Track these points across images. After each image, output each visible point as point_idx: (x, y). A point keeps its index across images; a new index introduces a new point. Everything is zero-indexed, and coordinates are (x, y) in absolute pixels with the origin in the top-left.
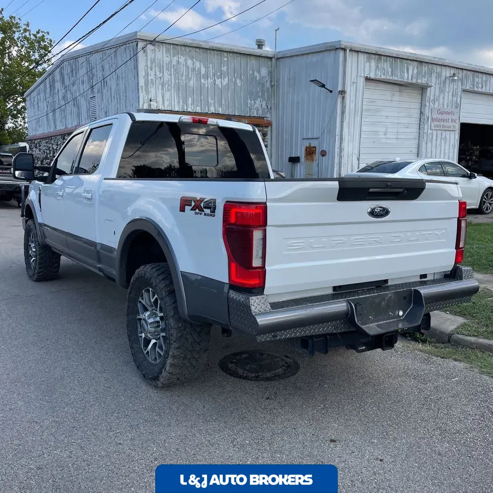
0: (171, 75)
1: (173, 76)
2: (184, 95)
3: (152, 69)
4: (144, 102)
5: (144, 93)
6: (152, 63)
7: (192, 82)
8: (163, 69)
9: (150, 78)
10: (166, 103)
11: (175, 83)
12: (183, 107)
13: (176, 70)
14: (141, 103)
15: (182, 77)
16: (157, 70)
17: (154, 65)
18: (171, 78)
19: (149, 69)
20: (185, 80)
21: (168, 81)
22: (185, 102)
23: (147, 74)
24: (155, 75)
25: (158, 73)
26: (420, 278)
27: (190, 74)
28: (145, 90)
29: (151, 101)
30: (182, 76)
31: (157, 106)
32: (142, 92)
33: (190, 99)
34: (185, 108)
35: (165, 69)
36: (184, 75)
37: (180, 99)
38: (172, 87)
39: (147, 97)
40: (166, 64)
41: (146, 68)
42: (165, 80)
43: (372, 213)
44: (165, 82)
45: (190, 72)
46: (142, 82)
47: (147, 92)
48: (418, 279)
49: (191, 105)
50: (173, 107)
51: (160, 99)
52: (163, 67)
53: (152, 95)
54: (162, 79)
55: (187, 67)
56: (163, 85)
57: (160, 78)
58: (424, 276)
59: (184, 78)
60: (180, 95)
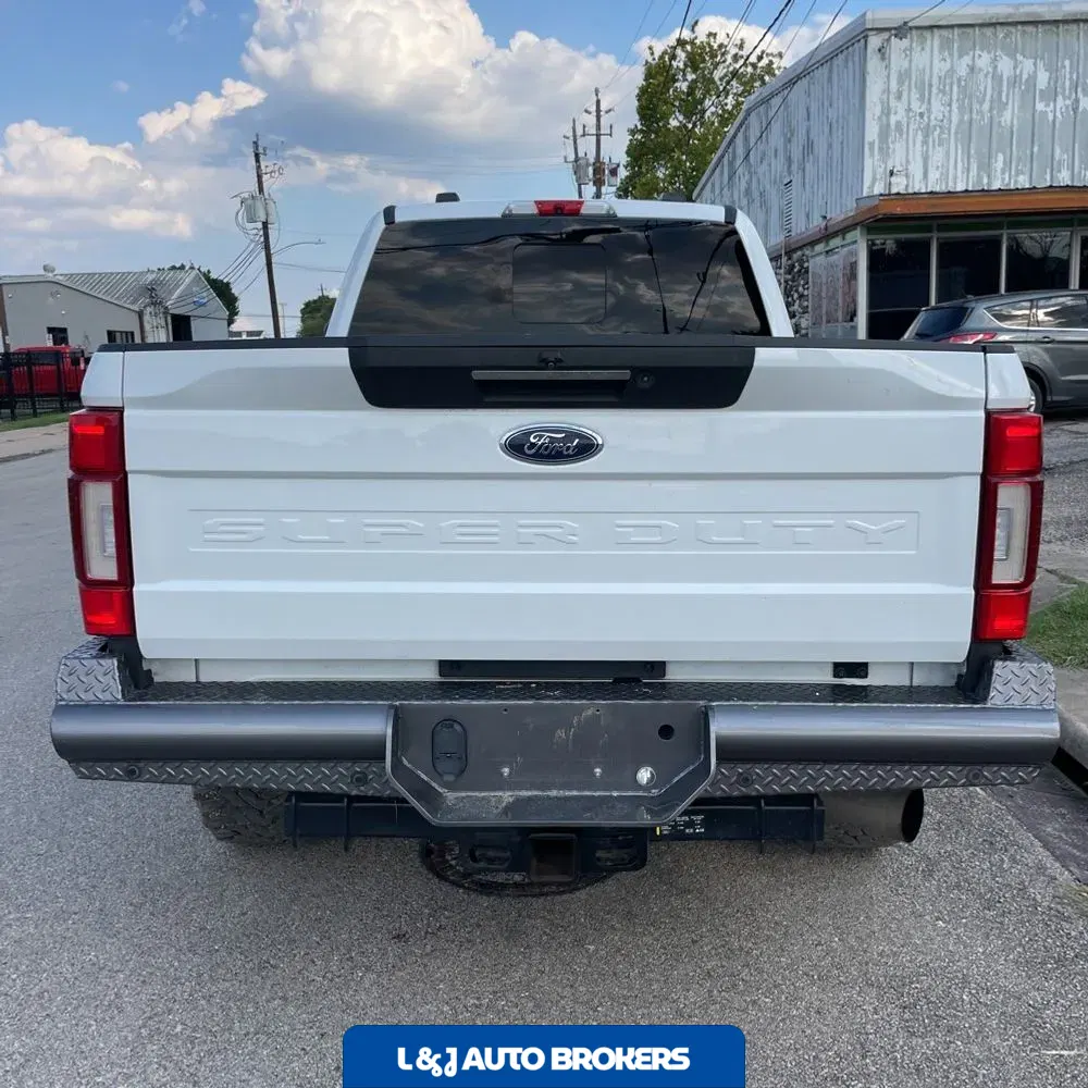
0: (950, 105)
1: (955, 106)
2: (985, 150)
3: (899, 97)
4: (874, 180)
5: (877, 157)
6: (900, 82)
7: (1007, 116)
8: (930, 94)
9: (893, 119)
10: (934, 175)
11: (961, 121)
12: (979, 178)
13: (963, 90)
14: (867, 183)
15: (981, 106)
16: (915, 95)
17: (905, 87)
18: (950, 111)
19: (891, 97)
20: (991, 110)
21: (942, 121)
22: (986, 166)
23: (887, 111)
24: (909, 110)
25: (916, 106)
26: (836, 675)
27: (1004, 95)
28: (880, 149)
29: (892, 173)
30: (981, 103)
31: (907, 186)
32: (872, 155)
33: (1001, 157)
34: (985, 181)
35: (934, 90)
36: (988, 97)
37: (972, 160)
38: (953, 131)
39: (883, 166)
40: (940, 78)
41: (885, 97)
42: (932, 117)
43: (517, 447)
44: (933, 123)
45: (1005, 89)
46: (872, 132)
47: (885, 152)
48: (827, 678)
49: (1003, 173)
50: (951, 184)
51: (916, 169)
52: (931, 86)
53: (896, 161)
54: (925, 118)
55: (997, 78)
56: (927, 132)
57: (921, 115)
58: (859, 669)
59: (986, 106)
60: (972, 152)
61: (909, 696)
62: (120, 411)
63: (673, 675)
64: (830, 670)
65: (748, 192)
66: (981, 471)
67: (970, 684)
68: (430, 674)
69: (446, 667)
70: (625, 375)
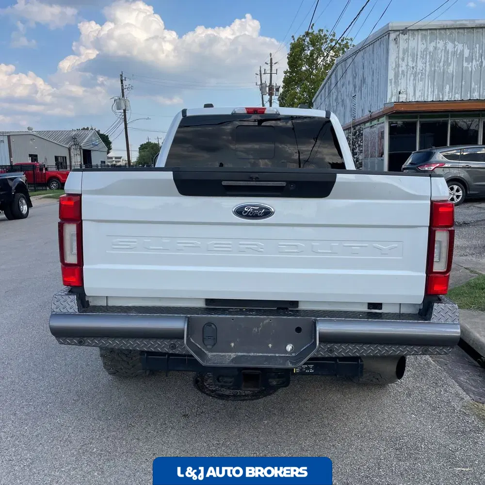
0: (426, 64)
1: (428, 64)
2: (441, 83)
3: (403, 60)
4: (392, 95)
5: (393, 86)
6: (404, 53)
7: (451, 69)
8: (417, 58)
9: (400, 69)
10: (418, 94)
11: (431, 70)
12: (438, 95)
13: (432, 57)
14: (389, 96)
15: (439, 63)
16: (410, 59)
17: (406, 55)
18: (426, 66)
19: (400, 60)
20: (444, 66)
21: (422, 70)
22: (441, 89)
23: (398, 66)
24: (407, 65)
25: (411, 64)
26: (369, 308)
27: (450, 59)
28: (395, 82)
29: (400, 93)
30: (440, 63)
31: (406, 98)
32: (391, 85)
33: (448, 87)
34: (441, 97)
35: (419, 57)
36: (442, 60)
37: (435, 87)
38: (427, 75)
39: (396, 89)
40: (421, 52)
41: (397, 59)
42: (418, 68)
43: (240, 212)
44: (418, 71)
45: (450, 56)
46: (391, 75)
47: (397, 83)
48: (365, 309)
49: (448, 93)
50: (426, 98)
51: (410, 91)
52: (417, 55)
53: (401, 88)
54: (415, 69)
55: (447, 52)
56: (415, 75)
57: (413, 68)
58: (379, 306)
59: (441, 64)
60: (435, 84)
61: (399, 317)
62: (80, 195)
63: (301, 307)
64: (366, 306)
65: (336, 99)
66: (429, 225)
67: (424, 313)
68: (202, 305)
69: (209, 301)
70: (284, 184)
